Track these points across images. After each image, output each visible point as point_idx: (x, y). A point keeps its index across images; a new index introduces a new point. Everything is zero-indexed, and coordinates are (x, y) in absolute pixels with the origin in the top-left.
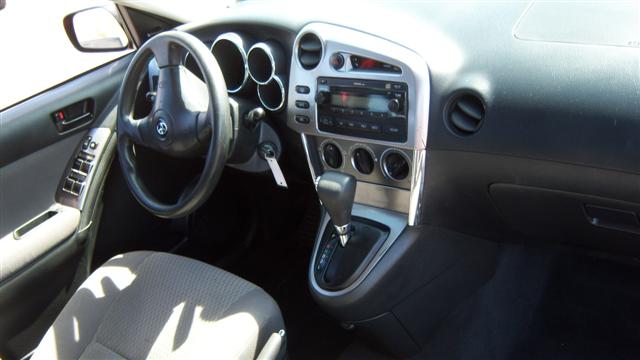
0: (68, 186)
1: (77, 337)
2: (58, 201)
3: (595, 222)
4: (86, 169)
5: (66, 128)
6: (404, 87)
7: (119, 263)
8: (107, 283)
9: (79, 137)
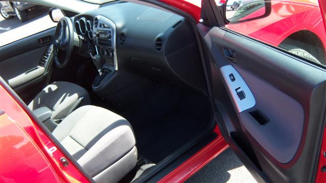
0: (42, 61)
1: (39, 103)
2: (39, 65)
3: (154, 68)
4: (47, 56)
5: (42, 44)
6: (110, 32)
7: (55, 84)
8: (50, 89)
9: (47, 47)
